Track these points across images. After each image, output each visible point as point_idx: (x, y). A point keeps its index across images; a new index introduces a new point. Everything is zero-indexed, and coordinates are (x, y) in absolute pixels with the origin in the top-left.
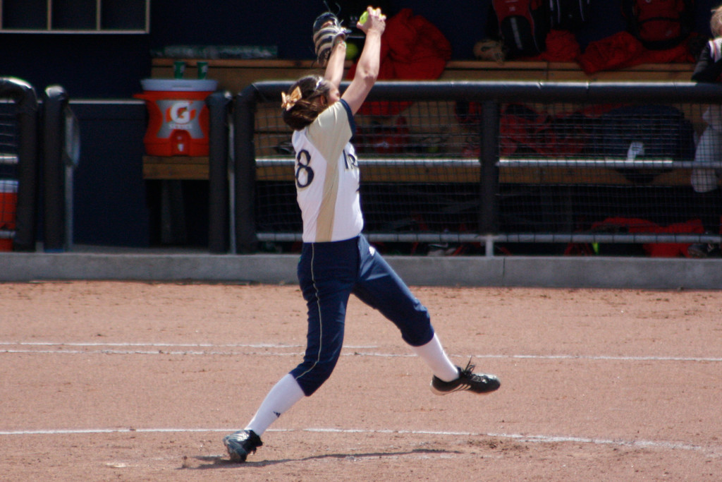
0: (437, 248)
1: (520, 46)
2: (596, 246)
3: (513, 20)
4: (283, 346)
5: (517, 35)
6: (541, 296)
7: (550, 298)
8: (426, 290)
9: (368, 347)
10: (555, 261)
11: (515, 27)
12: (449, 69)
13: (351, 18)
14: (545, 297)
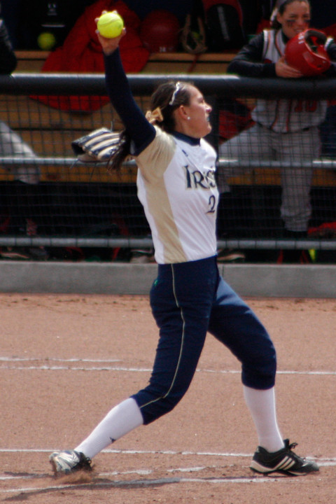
0: (142, 254)
1: (227, 37)
2: (312, 253)
3: (220, 10)
4: (17, 359)
5: (224, 25)
6: (268, 307)
7: (277, 309)
8: (142, 300)
9: (112, 361)
10: (277, 269)
11: (222, 17)
12: (152, 61)
13: (49, 6)
14: (272, 307)
